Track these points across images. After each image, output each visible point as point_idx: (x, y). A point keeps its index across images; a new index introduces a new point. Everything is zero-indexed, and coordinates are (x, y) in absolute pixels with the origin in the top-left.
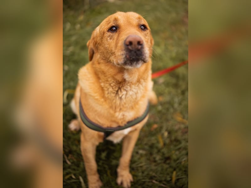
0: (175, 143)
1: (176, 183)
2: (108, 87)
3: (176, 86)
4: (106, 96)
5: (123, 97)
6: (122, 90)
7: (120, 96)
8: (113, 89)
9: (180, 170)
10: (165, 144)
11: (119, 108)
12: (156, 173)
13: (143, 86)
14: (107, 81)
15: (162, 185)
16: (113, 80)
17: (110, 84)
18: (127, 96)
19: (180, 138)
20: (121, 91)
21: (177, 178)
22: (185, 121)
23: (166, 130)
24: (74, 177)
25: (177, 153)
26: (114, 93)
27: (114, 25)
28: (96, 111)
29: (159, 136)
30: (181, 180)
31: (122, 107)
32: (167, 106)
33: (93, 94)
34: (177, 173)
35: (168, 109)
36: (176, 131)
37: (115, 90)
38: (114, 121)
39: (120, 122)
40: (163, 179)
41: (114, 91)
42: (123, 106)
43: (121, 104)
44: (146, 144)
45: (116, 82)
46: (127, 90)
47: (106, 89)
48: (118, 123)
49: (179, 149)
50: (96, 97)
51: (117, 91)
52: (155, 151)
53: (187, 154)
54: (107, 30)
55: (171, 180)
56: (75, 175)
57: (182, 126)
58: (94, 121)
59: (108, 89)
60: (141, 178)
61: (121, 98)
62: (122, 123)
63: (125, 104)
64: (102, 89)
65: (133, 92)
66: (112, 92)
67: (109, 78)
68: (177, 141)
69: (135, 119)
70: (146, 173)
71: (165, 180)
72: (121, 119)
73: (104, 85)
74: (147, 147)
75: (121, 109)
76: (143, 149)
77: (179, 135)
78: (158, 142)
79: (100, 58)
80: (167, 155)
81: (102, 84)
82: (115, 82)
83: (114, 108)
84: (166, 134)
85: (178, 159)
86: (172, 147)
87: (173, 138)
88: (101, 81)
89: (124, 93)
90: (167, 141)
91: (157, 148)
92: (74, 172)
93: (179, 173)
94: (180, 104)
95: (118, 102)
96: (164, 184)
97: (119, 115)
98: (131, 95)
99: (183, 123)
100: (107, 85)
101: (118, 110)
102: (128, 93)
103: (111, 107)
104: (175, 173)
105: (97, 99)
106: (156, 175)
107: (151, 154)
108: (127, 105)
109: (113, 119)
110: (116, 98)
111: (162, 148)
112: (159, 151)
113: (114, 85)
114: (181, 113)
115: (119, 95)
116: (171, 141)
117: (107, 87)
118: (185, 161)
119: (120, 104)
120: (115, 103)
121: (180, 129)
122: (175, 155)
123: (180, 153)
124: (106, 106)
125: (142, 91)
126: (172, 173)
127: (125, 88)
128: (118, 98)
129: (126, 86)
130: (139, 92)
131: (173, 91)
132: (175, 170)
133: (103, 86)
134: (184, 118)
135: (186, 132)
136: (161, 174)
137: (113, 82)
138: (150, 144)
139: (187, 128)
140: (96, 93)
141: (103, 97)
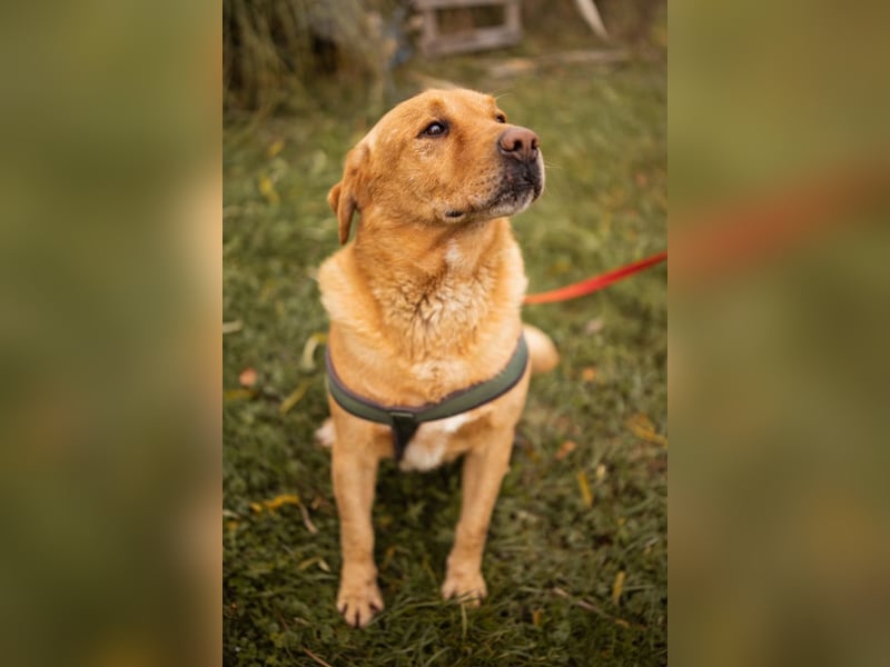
0: (626, 499)
1: (622, 602)
2: (393, 298)
3: (639, 342)
4: (388, 321)
5: (435, 318)
6: (432, 300)
7: (426, 316)
8: (407, 299)
9: (640, 568)
10: (596, 501)
11: (423, 351)
12: (566, 572)
13: (483, 288)
14: (392, 279)
15: (582, 603)
16: (407, 277)
17: (400, 289)
18: (445, 315)
19: (641, 484)
20: (428, 303)
21: (628, 589)
22: (660, 438)
23: (603, 461)
24: (324, 566)
25: (633, 524)
26: (407, 311)
27: (434, 119)
28: (362, 365)
29: (581, 476)
30: (638, 595)
31: (430, 348)
32: (608, 395)
33: (352, 322)
34: (627, 577)
35: (611, 404)
36: (632, 466)
37: (413, 304)
38: (410, 391)
39: (427, 390)
40: (587, 589)
41: (410, 306)
42: (433, 343)
43: (428, 341)
44: (539, 497)
45: (418, 279)
46: (444, 297)
47: (386, 303)
48: (420, 394)
49: (639, 514)
50: (361, 330)
51: (419, 305)
52: (568, 516)
53: (662, 529)
54: (416, 134)
55: (610, 593)
56: (327, 560)
57: (652, 452)
58: (359, 392)
59: (394, 303)
60: (520, 580)
61: (427, 323)
62: (432, 393)
63: (439, 337)
64: (378, 306)
65: (459, 305)
66: (404, 308)
67: (398, 270)
68: (635, 493)
69: (473, 387)
70: (535, 569)
71: (592, 593)
72: (426, 381)
73: (383, 294)
74: (542, 506)
75: (427, 354)
76: (530, 509)
77: (641, 476)
78: (578, 493)
79: (382, 215)
80: (601, 530)
81: (377, 292)
82: (414, 281)
83: (408, 351)
84: (602, 471)
85: (633, 540)
86: (617, 508)
87: (622, 484)
88: (373, 283)
89: (437, 306)
90: (605, 491)
91: (572, 508)
92: (325, 552)
93: (632, 578)
94: (648, 392)
95: (420, 333)
96: (586, 601)
97: (422, 370)
98: (454, 313)
99: (655, 444)
100: (391, 292)
101: (420, 357)
102: (447, 307)
103: (400, 352)
104: (621, 576)
105: (362, 335)
106: (565, 579)
107: (555, 526)
108: (443, 341)
109: (408, 384)
110: (414, 324)
111: (587, 511)
112: (578, 519)
113: (413, 290)
114: (651, 417)
115: (421, 314)
116: (616, 492)
117: (390, 299)
118: (653, 546)
119: (424, 339)
120: (412, 338)
121: (643, 459)
122: (625, 528)
123: (641, 524)
124: (388, 350)
125: (481, 299)
126: (615, 574)
127: (439, 295)
128: (419, 322)
129: (443, 288)
130: (474, 303)
131: (629, 356)
132: (622, 568)
133: (378, 297)
134: (658, 430)
135: (663, 470)
136: (579, 575)
137: (409, 281)
138: (551, 496)
139: (663, 457)
140: (359, 318)
141: (381, 326)
